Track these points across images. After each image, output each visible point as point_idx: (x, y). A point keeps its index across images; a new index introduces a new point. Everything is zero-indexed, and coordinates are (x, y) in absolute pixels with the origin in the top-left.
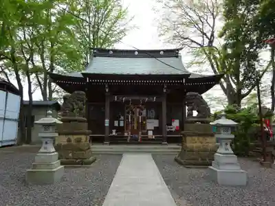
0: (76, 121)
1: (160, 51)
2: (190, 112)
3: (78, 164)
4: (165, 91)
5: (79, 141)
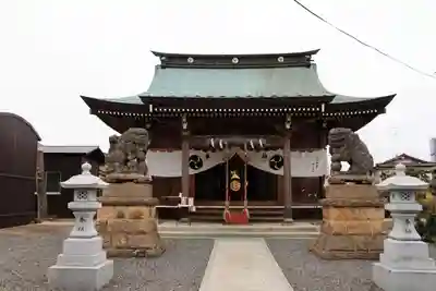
0: (131, 180)
1: (276, 56)
2: (336, 164)
3: (137, 256)
4: (288, 126)
5: (137, 217)
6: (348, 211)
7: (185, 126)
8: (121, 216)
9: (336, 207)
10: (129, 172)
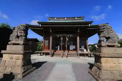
4: (78, 31)
7: (51, 31)
10: (18, 41)
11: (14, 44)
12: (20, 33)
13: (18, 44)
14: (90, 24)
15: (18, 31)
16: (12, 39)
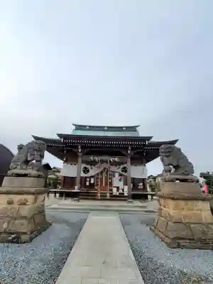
2: (167, 167)
4: (129, 152)
5: (24, 203)
6: (182, 203)
7: (80, 151)
8: (10, 203)
9: (173, 199)
10: (26, 169)
11: (18, 175)
12: (31, 155)
13: (25, 175)
14: (148, 140)
15: (28, 153)
16: (15, 166)
